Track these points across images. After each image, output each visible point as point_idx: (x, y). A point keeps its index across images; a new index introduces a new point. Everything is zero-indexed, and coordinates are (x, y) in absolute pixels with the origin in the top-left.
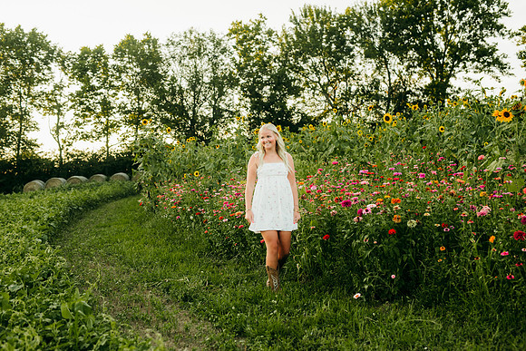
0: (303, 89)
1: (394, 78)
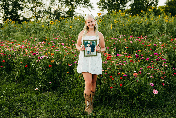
0: (24, 8)
1: (57, 7)
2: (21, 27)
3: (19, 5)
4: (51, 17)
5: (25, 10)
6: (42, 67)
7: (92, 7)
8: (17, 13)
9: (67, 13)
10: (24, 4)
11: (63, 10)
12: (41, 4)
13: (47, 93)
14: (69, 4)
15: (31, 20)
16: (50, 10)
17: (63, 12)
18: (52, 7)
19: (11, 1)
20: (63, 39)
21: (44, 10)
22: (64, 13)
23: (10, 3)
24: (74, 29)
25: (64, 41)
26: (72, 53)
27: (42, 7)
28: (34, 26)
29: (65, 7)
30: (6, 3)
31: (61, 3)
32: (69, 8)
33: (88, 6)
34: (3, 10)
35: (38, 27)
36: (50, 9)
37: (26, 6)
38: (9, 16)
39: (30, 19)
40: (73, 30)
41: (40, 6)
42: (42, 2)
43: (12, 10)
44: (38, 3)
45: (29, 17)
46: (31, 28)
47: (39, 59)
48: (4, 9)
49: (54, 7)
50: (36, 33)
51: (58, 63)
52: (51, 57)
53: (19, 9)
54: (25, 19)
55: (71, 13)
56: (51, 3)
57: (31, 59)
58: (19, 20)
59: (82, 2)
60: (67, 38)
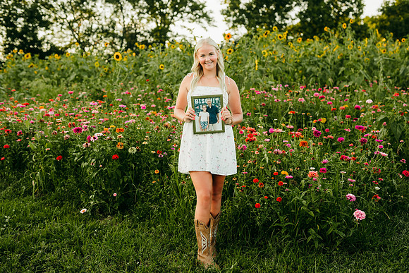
0: (52, 23)
1: (128, 21)
2: (47, 68)
3: (39, 17)
4: (115, 43)
5: (55, 28)
6: (96, 160)
7: (209, 20)
8: (35, 36)
9: (152, 33)
10: (53, 15)
11: (142, 28)
12: (91, 14)
13: (108, 220)
14: (157, 14)
15: (69, 51)
16: (113, 27)
17: (142, 32)
18: (116, 20)
19: (22, 8)
20: (143, 95)
21: (98, 29)
22: (145, 34)
23: (20, 11)
24: (169, 72)
25: (145, 99)
26: (167, 127)
27: (94, 21)
28: (76, 64)
29: (148, 21)
30: (10, 11)
31: (138, 10)
32: (157, 23)
33: (200, 17)
34: (4, 28)
35: (86, 68)
36: (113, 25)
37: (56, 19)
38: (17, 43)
39: (66, 48)
40: (166, 73)
41: (88, 18)
42: (94, 9)
43: (25, 29)
44: (85, 11)
45: (63, 45)
46: (69, 68)
47: (90, 141)
48: (6, 26)
49: (122, 21)
50: (81, 80)
51: (133, 150)
52: (116, 137)
53: (41, 26)
54: (54, 50)
55: (161, 34)
56: (116, 12)
57: (70, 142)
58: (40, 52)
59: (188, 9)
60: (154, 93)
